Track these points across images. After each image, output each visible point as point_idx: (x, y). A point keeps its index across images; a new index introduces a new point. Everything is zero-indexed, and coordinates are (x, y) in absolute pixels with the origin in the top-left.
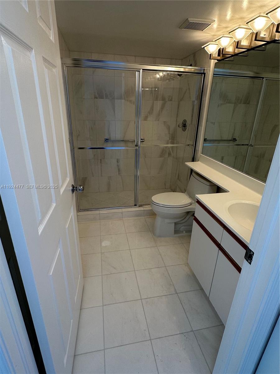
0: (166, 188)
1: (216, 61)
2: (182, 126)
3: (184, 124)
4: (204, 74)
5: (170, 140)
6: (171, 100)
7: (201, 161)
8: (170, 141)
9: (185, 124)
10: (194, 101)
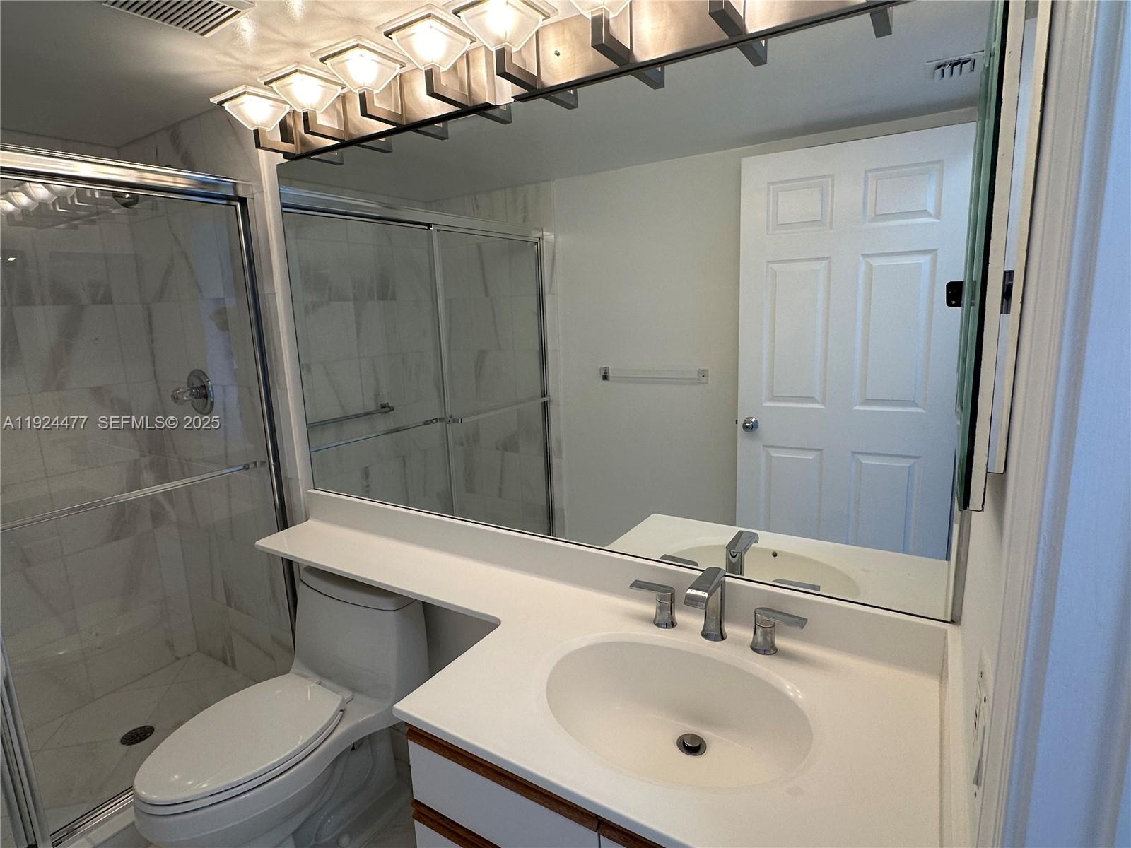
0: (178, 659)
1: (280, 159)
2: (192, 394)
3: (196, 388)
4: (243, 201)
5: (143, 456)
6: (107, 299)
7: (317, 518)
8: (146, 460)
9: (204, 387)
10: (223, 299)
